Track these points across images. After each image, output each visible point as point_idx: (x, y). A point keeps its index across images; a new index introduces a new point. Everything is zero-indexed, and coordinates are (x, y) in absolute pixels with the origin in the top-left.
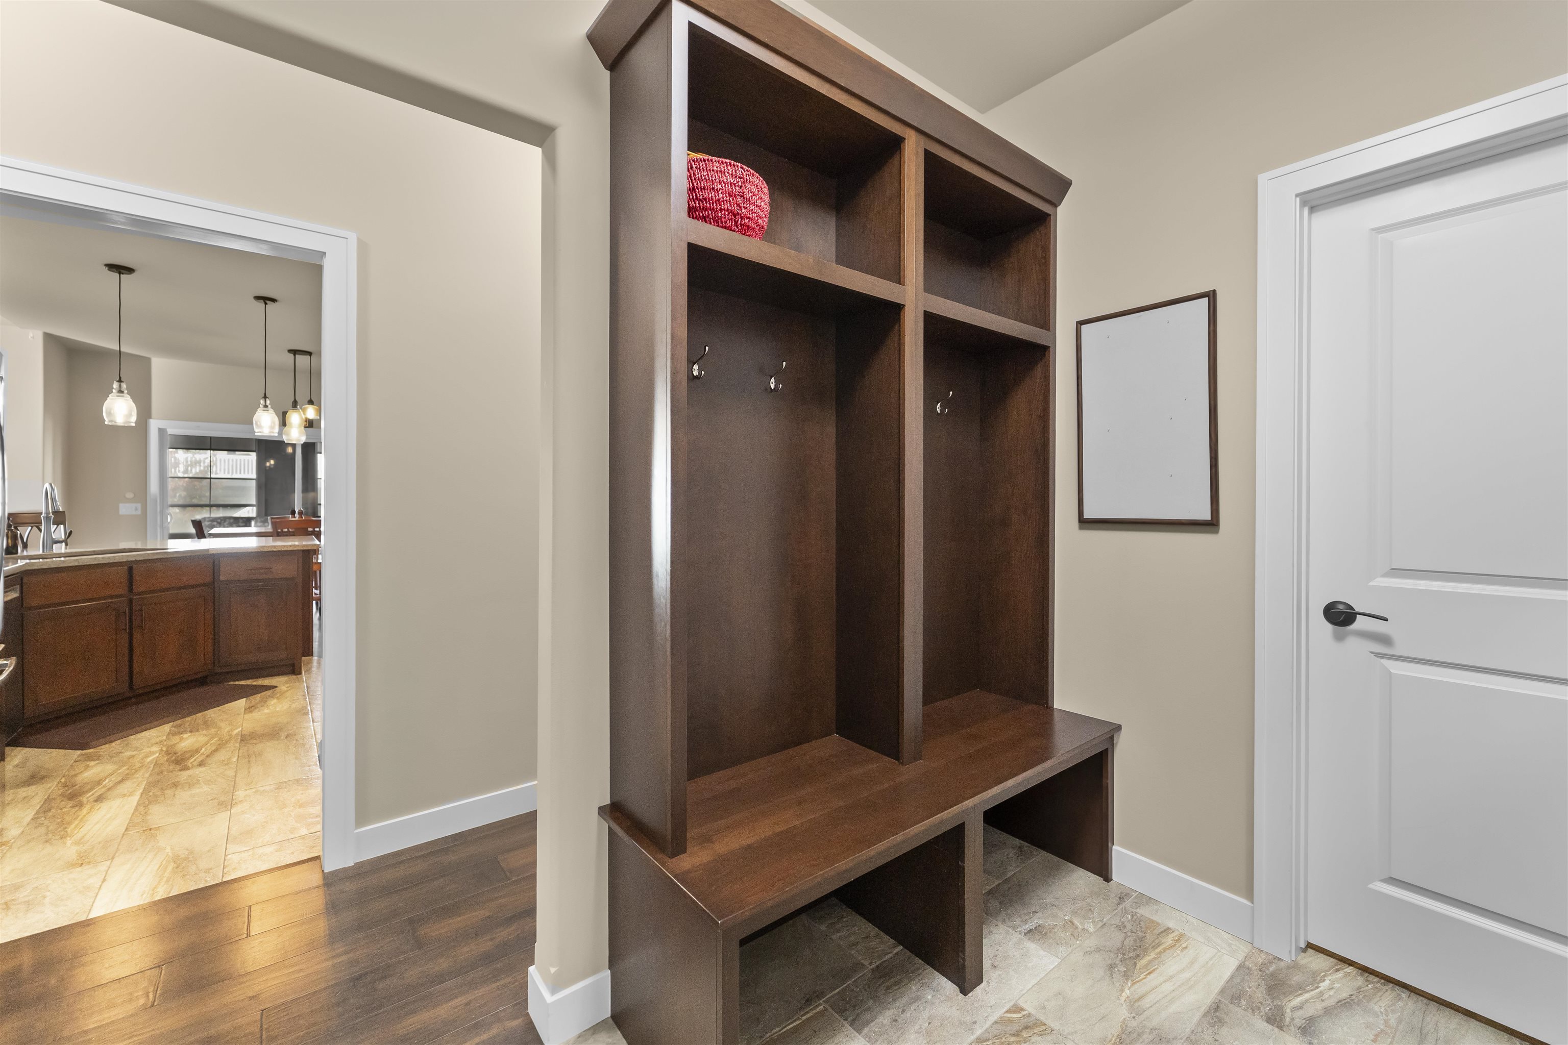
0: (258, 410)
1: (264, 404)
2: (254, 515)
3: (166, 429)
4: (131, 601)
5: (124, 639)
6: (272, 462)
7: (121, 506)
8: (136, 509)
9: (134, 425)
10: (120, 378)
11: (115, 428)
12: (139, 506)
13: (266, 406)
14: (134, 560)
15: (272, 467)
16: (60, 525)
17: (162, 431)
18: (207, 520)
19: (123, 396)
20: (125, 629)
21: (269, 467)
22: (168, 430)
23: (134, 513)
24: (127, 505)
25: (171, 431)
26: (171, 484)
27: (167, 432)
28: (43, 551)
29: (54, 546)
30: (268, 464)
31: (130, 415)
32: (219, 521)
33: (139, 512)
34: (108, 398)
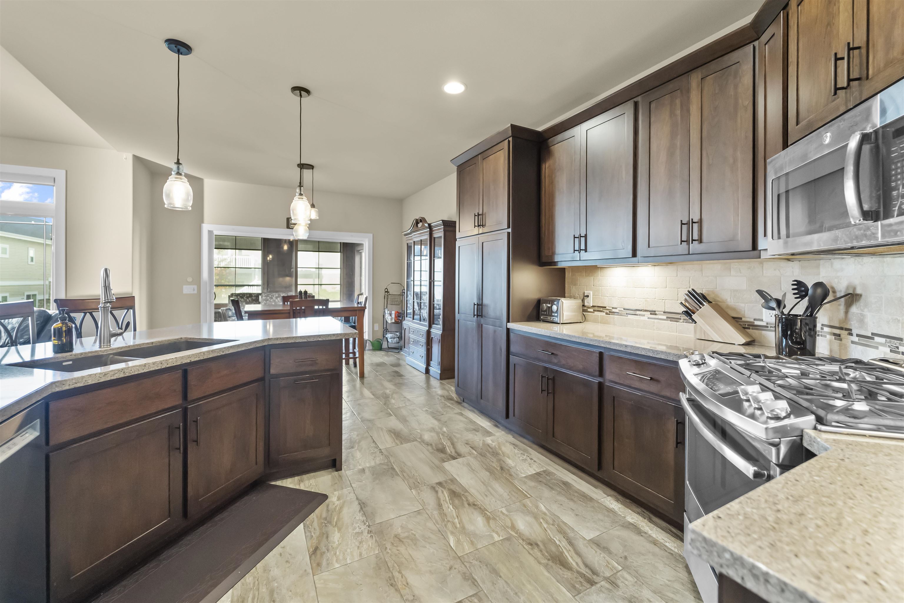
0: (295, 198)
1: (299, 192)
2: (260, 292)
3: (213, 231)
4: (185, 411)
5: (178, 458)
6: (271, 256)
7: (184, 287)
8: (194, 290)
9: (190, 209)
10: (178, 160)
11: (173, 212)
12: (195, 287)
13: (301, 194)
14: (189, 361)
15: (271, 259)
16: (130, 310)
17: (210, 232)
18: (234, 295)
19: (181, 179)
20: (179, 449)
21: (270, 260)
22: (214, 232)
23: (192, 292)
24: (188, 286)
25: (216, 233)
26: (215, 271)
27: (213, 233)
28: (100, 347)
29: (113, 339)
30: (268, 259)
31: (187, 200)
32: (241, 295)
33: (196, 292)
34: (168, 181)
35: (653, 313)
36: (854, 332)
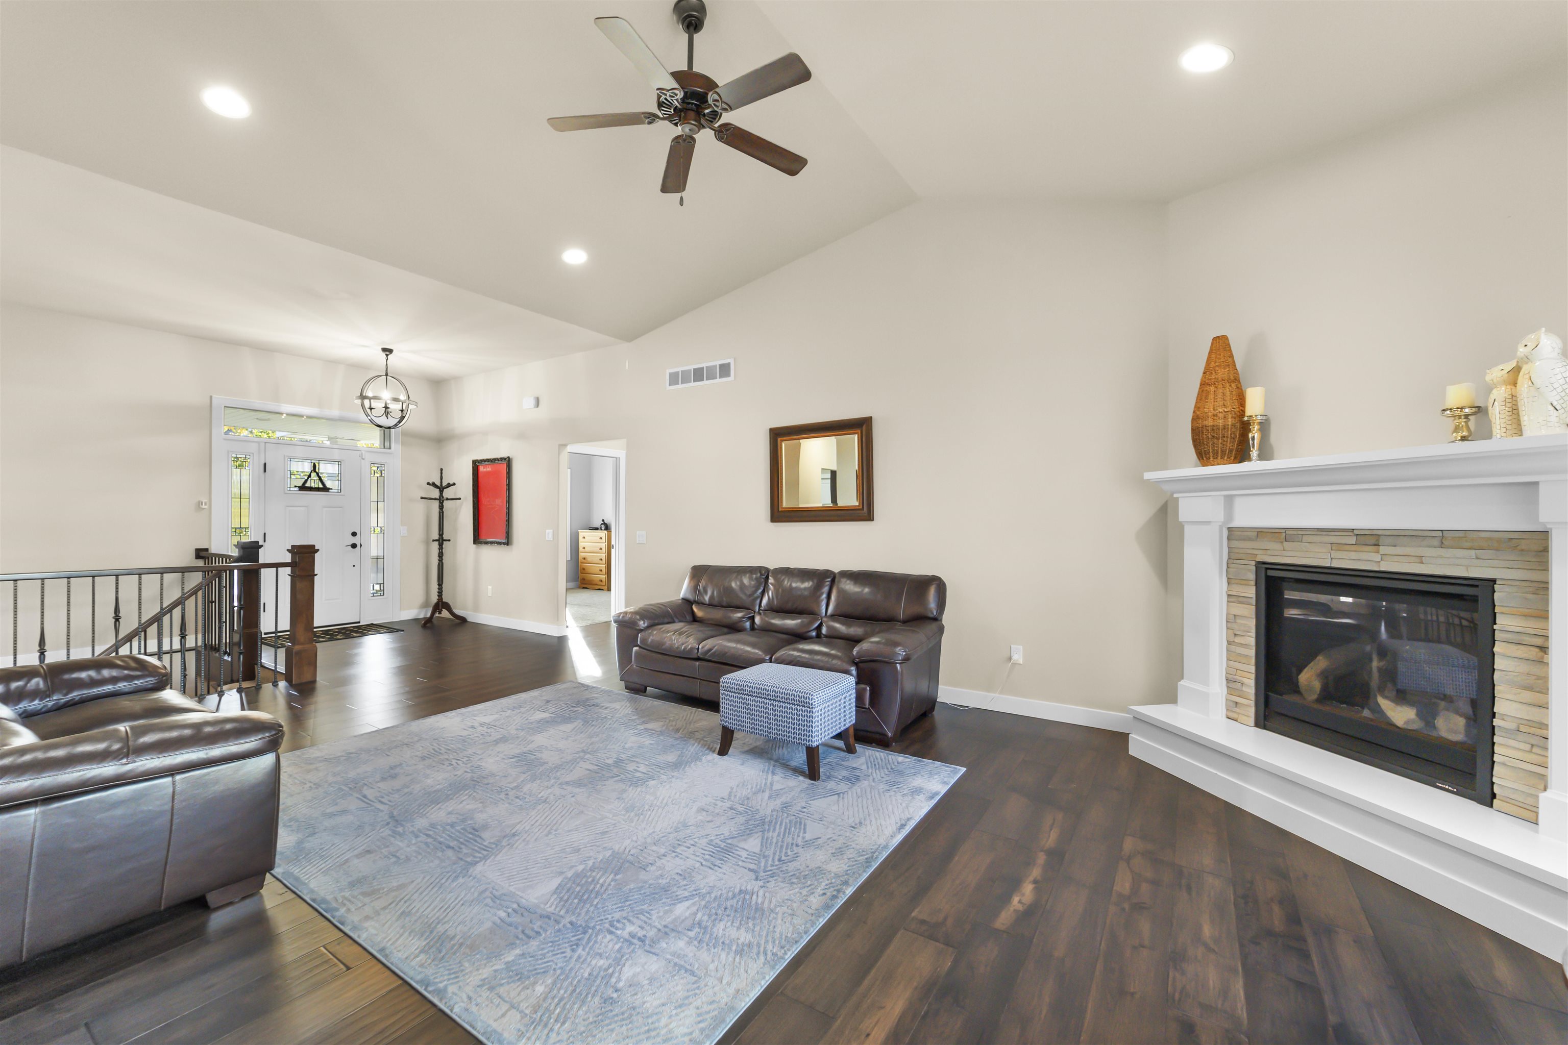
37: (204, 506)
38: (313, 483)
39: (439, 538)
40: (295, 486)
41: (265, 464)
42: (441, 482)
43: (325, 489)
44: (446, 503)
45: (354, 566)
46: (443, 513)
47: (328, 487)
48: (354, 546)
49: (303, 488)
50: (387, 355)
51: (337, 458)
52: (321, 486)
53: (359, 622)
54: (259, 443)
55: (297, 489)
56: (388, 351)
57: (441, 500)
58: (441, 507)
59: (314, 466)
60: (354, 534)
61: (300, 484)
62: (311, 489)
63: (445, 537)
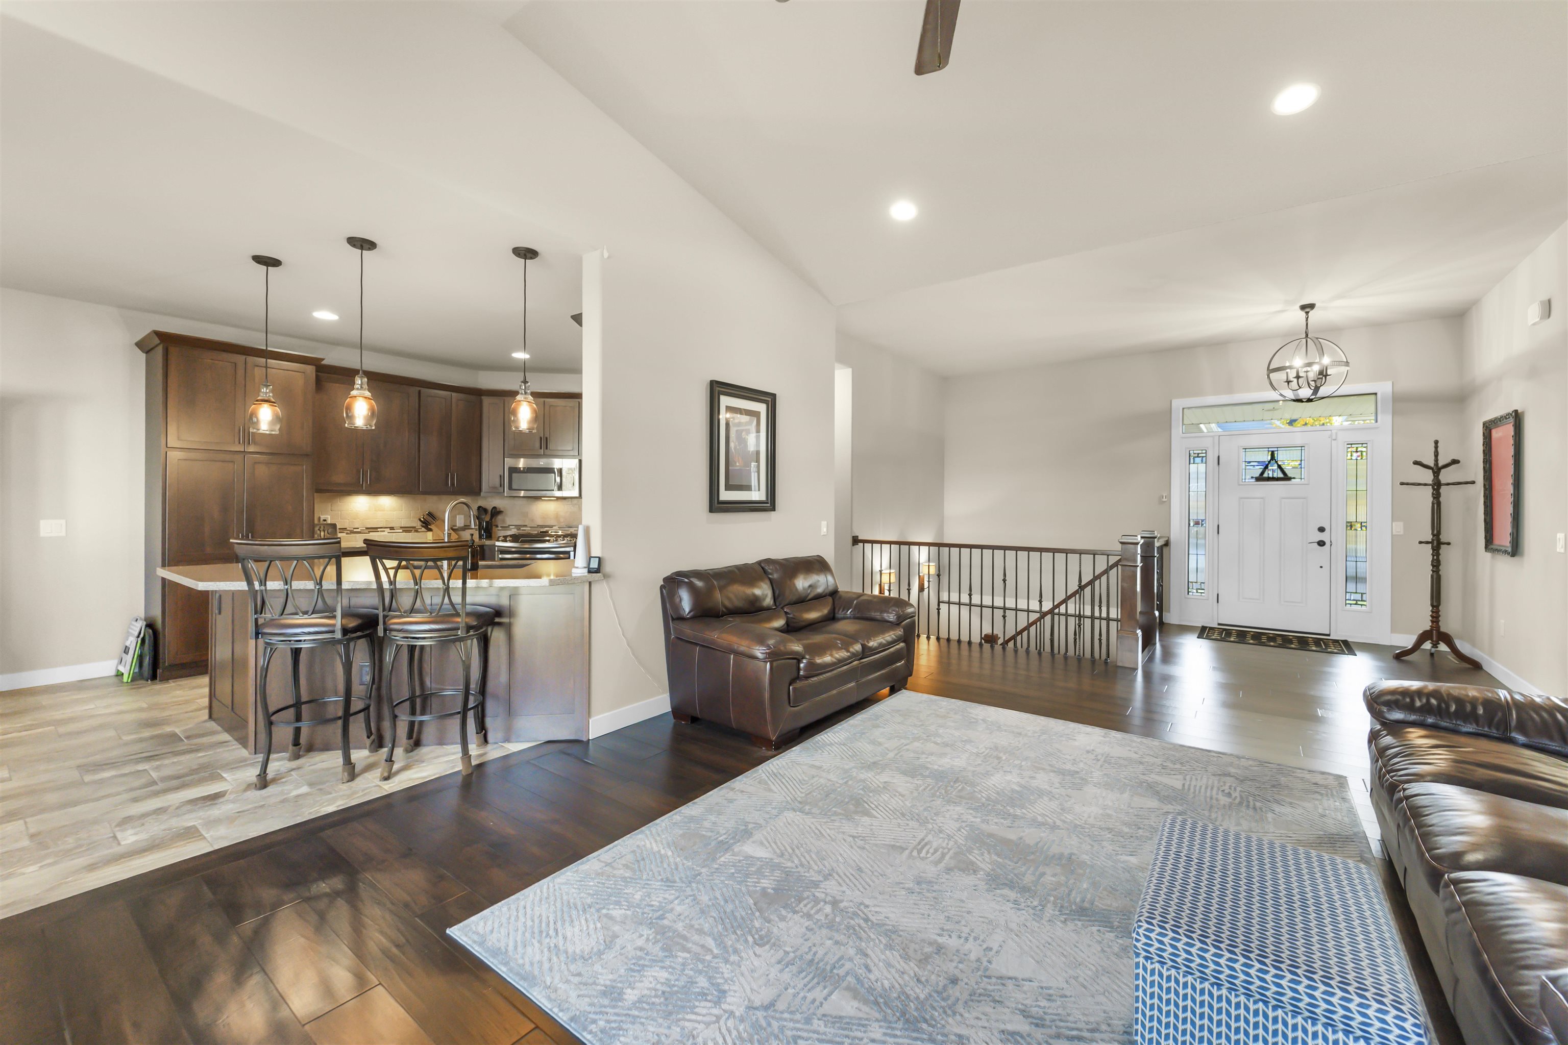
35: (392, 528)
36: (499, 526)
37: (1164, 500)
38: (1271, 472)
39: (1433, 540)
40: (1252, 477)
41: (1219, 457)
42: (1436, 460)
43: (1286, 478)
44: (1443, 490)
45: (1321, 567)
46: (1439, 504)
47: (1290, 475)
48: (1321, 543)
49: (1261, 478)
50: (1307, 313)
51: (1299, 442)
52: (1281, 475)
53: (1329, 635)
54: (1213, 437)
55: (1254, 480)
56: (1307, 308)
57: (1437, 486)
58: (1437, 496)
59: (1273, 453)
60: (1322, 530)
61: (1257, 475)
62: (1269, 479)
63: (1443, 538)
